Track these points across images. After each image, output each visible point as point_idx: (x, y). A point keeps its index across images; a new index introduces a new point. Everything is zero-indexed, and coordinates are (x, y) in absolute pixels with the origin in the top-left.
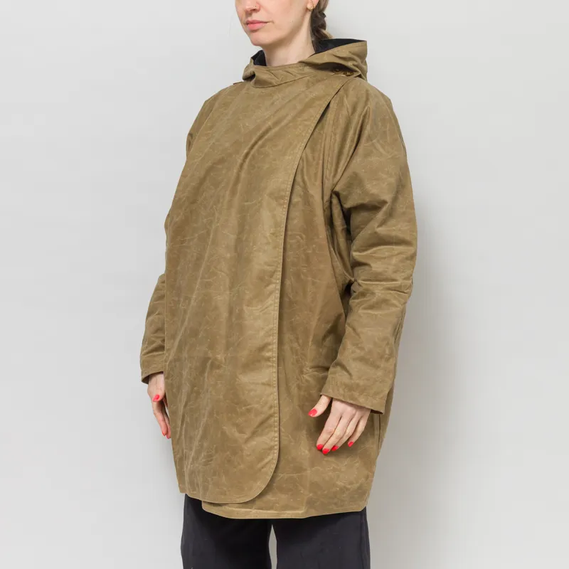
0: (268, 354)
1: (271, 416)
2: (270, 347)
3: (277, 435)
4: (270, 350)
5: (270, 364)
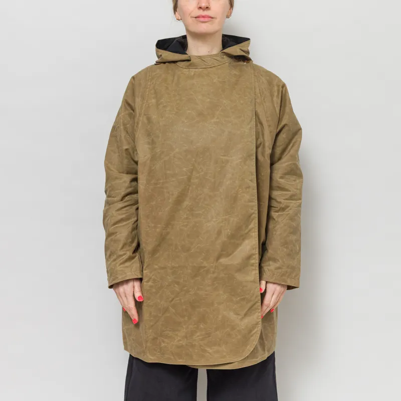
0: (253, 261)
1: (257, 302)
2: (254, 257)
4: (254, 259)
5: (254, 268)
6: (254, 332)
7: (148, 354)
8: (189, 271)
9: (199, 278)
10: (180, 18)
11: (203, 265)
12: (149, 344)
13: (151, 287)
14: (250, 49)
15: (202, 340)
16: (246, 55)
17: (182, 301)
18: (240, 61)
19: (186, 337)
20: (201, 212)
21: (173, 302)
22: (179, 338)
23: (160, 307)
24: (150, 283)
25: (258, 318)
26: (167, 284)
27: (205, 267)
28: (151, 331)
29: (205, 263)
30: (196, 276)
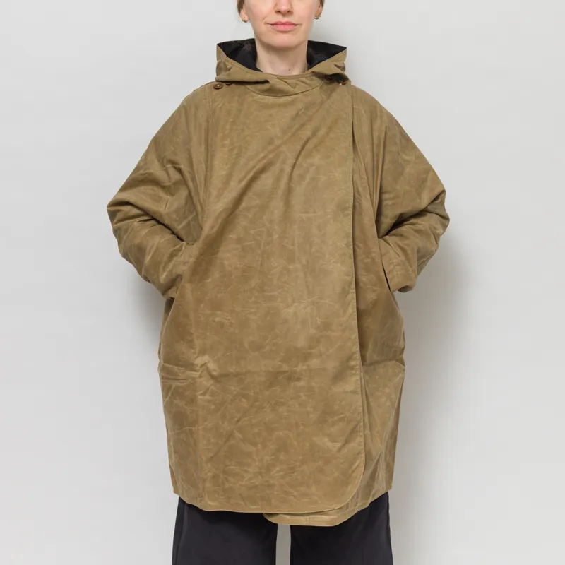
0: (353, 363)
1: (358, 422)
2: (355, 356)
3: (362, 439)
4: (354, 359)
5: (354, 372)
6: (356, 465)
7: (206, 499)
8: (263, 379)
9: (277, 389)
10: (247, 19)
11: (282, 369)
12: (208, 485)
13: (209, 401)
14: (347, 63)
15: (283, 477)
16: (342, 72)
17: (253, 421)
18: (333, 82)
19: (260, 473)
20: (276, 293)
21: (240, 423)
22: (249, 476)
23: (222, 431)
24: (207, 397)
25: (359, 445)
26: (231, 397)
27: (285, 372)
28: (209, 465)
29: (284, 365)
30: (271, 385)
